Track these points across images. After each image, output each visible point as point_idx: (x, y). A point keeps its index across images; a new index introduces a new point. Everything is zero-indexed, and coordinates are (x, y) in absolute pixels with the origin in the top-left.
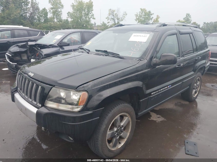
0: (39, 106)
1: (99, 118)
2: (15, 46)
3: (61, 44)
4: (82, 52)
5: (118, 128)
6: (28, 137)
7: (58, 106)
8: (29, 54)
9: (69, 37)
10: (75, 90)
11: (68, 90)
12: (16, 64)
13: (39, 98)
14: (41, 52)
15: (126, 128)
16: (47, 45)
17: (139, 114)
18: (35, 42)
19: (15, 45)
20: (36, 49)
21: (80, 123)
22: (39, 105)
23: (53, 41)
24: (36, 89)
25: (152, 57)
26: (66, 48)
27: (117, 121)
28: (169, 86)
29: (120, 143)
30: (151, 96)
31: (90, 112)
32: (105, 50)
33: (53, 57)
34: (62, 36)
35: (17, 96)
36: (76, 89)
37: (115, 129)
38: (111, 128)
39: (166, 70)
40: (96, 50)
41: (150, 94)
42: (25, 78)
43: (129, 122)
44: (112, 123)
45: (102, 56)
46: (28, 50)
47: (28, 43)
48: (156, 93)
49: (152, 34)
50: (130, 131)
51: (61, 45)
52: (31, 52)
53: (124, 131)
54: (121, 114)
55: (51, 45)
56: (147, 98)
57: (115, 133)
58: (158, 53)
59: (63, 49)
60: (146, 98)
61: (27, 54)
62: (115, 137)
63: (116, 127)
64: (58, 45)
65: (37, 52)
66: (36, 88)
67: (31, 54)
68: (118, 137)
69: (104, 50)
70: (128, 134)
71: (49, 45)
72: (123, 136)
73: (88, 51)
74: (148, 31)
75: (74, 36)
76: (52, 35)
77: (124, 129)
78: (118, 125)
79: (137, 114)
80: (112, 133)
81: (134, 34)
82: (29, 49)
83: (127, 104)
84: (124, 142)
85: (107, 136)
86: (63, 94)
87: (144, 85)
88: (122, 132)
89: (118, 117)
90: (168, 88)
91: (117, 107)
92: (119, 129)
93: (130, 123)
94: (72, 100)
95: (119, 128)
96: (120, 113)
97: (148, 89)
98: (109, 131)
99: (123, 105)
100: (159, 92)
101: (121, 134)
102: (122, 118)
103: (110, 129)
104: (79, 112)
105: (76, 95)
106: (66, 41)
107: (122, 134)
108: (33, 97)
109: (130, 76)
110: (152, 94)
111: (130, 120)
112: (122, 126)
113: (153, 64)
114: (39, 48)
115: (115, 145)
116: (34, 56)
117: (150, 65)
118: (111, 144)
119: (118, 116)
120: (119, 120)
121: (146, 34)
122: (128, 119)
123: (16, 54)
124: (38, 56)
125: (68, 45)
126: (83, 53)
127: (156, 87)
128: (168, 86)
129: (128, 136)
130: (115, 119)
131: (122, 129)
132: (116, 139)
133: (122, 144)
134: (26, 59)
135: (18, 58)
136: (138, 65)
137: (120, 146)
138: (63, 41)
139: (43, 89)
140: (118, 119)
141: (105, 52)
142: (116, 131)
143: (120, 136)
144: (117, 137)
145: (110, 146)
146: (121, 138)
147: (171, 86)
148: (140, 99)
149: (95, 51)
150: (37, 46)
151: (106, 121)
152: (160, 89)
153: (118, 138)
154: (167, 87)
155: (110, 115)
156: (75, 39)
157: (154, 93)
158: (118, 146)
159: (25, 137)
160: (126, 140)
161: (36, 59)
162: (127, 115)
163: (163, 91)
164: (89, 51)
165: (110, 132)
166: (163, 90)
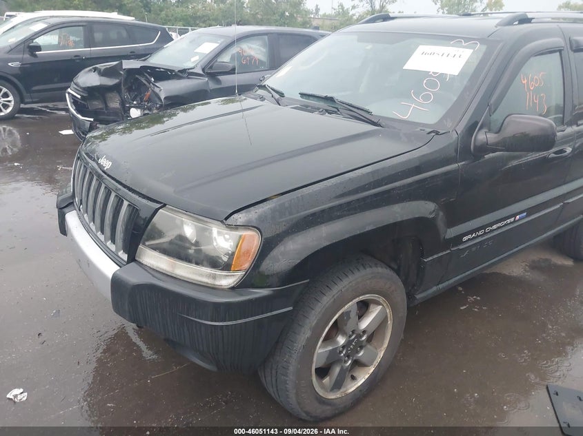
0: (123, 260)
1: (291, 308)
2: (90, 70)
3: (211, 68)
4: (262, 99)
5: (350, 336)
6: (103, 330)
7: (173, 266)
8: (126, 95)
9: (234, 50)
10: (222, 222)
11: (203, 221)
12: (92, 120)
13: (122, 234)
14: (157, 90)
15: (374, 335)
16: (174, 71)
17: (418, 297)
18: (144, 60)
19: (91, 68)
20: (144, 82)
21: (234, 322)
22: (121, 256)
23: (193, 60)
24: (116, 208)
25: (476, 124)
26: (227, 80)
27: (349, 318)
28: (521, 216)
29: (353, 378)
30: (461, 247)
31: (264, 292)
32: (329, 95)
33: (199, 105)
34: (217, 45)
35: (72, 218)
36: (226, 219)
37: (341, 340)
38: (329, 338)
39: (515, 163)
40: (302, 95)
41: (458, 240)
42: (90, 172)
43: (385, 321)
44: (331, 323)
45: (316, 115)
46: (122, 84)
47: (121, 63)
48: (478, 236)
49: (481, 48)
50: (385, 345)
51: (212, 70)
52: (130, 90)
53: (369, 346)
54: (362, 298)
55: (184, 71)
56: (449, 251)
57: (341, 352)
58: (494, 112)
59: (219, 82)
60: (445, 253)
61: (119, 92)
62: (339, 361)
63: (344, 334)
64: (203, 70)
65: (147, 89)
66: (115, 205)
67: (131, 93)
68: (350, 362)
69: (324, 95)
70: (381, 354)
71: (179, 71)
72: (364, 360)
73: (277, 96)
74: (467, 40)
75: (250, 45)
76: (191, 42)
77: (369, 340)
78: (349, 327)
79: (410, 296)
80: (330, 351)
81: (422, 48)
82: (126, 80)
83: (382, 267)
84: (367, 377)
85: (315, 359)
86: (189, 230)
87: (441, 214)
88: (361, 347)
89: (351, 305)
90: (515, 221)
91: (351, 278)
92: (354, 339)
93: (389, 322)
94: (215, 249)
95: (353, 337)
96: (358, 296)
97: (451, 223)
98: (321, 345)
99: (369, 270)
100: (485, 233)
101: (358, 352)
102: (364, 307)
103: (325, 340)
104: (233, 288)
105: (227, 236)
106: (226, 58)
107: (361, 354)
108: (107, 229)
109: (397, 184)
110: (465, 239)
111: (389, 316)
112: (364, 332)
113: (475, 146)
114: (153, 80)
115: (338, 385)
116: (138, 99)
117: (467, 150)
118: (326, 380)
119: (350, 303)
120: (353, 315)
121: (461, 50)
122: (383, 312)
123: (92, 92)
124: (149, 100)
125: (232, 72)
126: (261, 103)
127: (479, 219)
128: (518, 217)
129: (378, 360)
130: (340, 312)
131: (363, 341)
132: (342, 367)
133: (361, 381)
134: (117, 108)
135: (97, 104)
136: (425, 150)
137: (352, 387)
138: (220, 60)
139: (134, 209)
140: (350, 311)
141: (330, 100)
142: (343, 347)
143: (354, 358)
144: (346, 362)
145: (323, 387)
146: (358, 364)
147: (527, 216)
148: (423, 256)
149: (299, 97)
150: (148, 73)
151: (313, 318)
152: (491, 224)
153: (348, 364)
154: (512, 219)
155: (326, 300)
156: (252, 53)
157: (470, 236)
158: (349, 386)
159: (96, 331)
160: (372, 369)
161: (145, 109)
162: (381, 299)
163: (500, 231)
164: (282, 95)
165: (324, 347)
166: (499, 228)
